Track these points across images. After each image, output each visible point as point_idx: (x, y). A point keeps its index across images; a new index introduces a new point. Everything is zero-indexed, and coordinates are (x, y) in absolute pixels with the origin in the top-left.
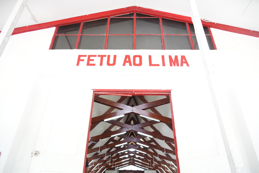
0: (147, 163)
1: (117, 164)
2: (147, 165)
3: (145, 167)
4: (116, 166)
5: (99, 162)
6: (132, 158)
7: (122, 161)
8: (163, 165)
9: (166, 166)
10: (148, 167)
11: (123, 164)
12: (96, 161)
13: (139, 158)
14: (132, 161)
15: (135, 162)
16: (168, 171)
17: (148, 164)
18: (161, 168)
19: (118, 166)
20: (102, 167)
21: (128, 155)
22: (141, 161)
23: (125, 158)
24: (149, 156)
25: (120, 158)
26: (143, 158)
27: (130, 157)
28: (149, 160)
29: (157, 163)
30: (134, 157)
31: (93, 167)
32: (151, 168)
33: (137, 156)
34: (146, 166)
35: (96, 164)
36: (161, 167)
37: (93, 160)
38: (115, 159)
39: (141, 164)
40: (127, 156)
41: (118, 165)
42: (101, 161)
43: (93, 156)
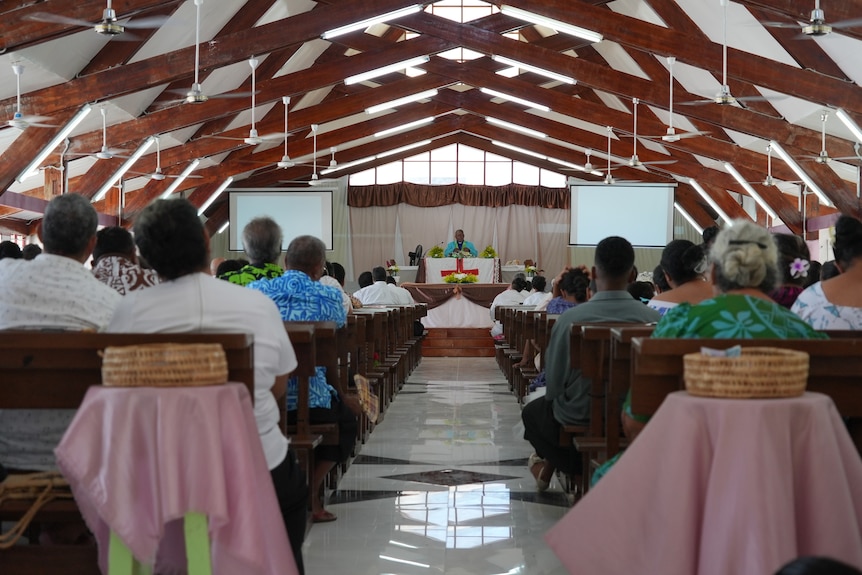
0: (603, 123)
1: (326, 140)
2: (599, 142)
3: (580, 159)
4: (315, 155)
5: (155, 120)
6: (460, 87)
7: (375, 111)
8: (743, 140)
9: (774, 149)
10: (609, 157)
11: (379, 135)
12: (129, 117)
13: (525, 85)
14: (459, 112)
15: (490, 120)
16: (787, 188)
17: (608, 132)
18: (729, 168)
19: (341, 157)
20: (195, 165)
21: (422, 60)
22: (541, 109)
23: (397, 85)
24: (620, 59)
25: (350, 81)
26: (570, 81)
27: (439, 71)
28: (612, 101)
29: (695, 122)
30: (483, 71)
31: (104, 170)
32: (641, 166)
33: (513, 68)
34: (588, 152)
35: (124, 137)
36: (727, 159)
37: (87, 111)
38: (312, 98)
39: (541, 136)
40: (412, 68)
41: (333, 150)
42: (172, 113)
43: (83, 72)
